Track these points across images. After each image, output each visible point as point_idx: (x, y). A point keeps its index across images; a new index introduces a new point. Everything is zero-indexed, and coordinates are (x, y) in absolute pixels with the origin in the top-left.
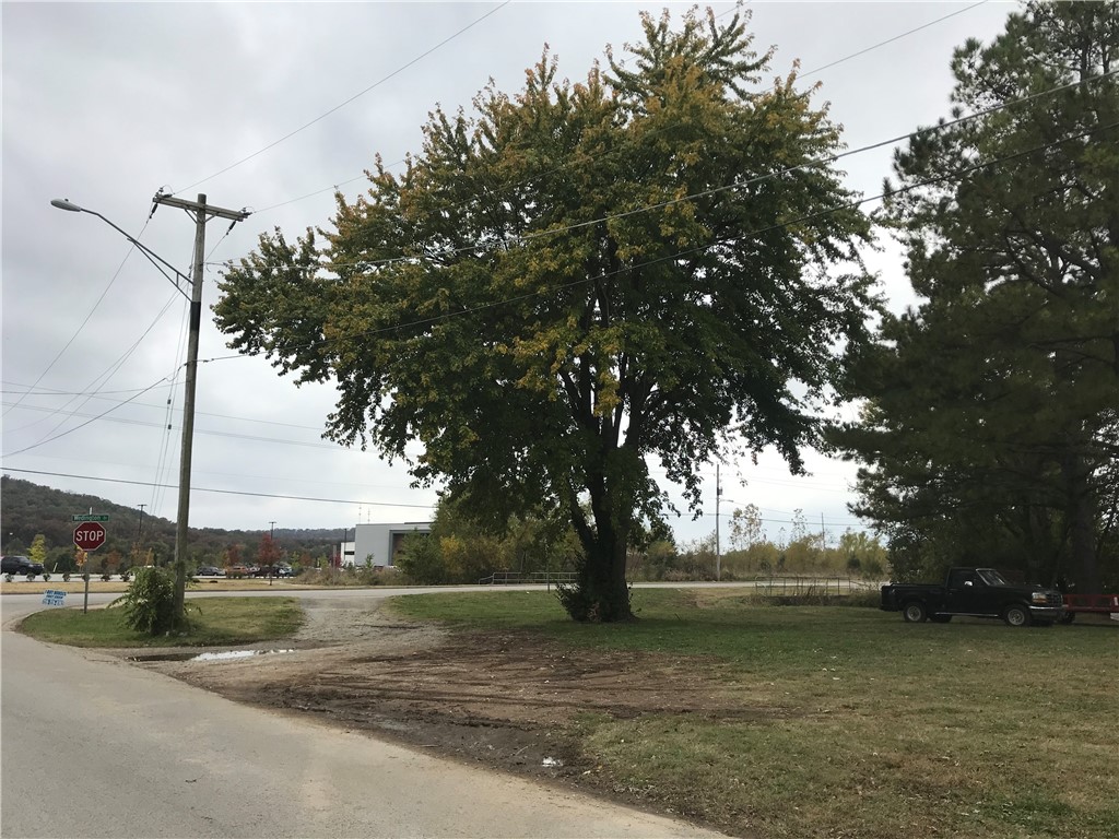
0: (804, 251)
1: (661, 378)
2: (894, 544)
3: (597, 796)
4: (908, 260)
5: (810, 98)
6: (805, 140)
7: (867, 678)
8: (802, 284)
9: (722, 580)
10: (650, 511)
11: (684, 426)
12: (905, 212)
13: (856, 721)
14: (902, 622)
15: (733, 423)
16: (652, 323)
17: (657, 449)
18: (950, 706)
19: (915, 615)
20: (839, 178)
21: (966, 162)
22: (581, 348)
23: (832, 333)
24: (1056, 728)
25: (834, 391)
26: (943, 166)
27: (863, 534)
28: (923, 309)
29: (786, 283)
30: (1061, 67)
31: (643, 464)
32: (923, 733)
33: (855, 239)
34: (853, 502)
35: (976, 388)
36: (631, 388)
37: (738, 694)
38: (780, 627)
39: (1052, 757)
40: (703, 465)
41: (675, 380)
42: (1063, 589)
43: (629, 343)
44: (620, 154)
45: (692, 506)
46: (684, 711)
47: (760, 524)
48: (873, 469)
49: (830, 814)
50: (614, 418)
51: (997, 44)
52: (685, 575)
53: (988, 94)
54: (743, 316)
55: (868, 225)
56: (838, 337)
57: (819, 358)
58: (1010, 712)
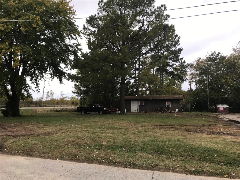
0: (66, 36)
1: (31, 60)
2: (80, 99)
3: (7, 154)
4: (88, 42)
5: (69, 3)
6: (68, 12)
7: (72, 126)
8: (65, 43)
9: (43, 107)
10: (26, 91)
11: (36, 72)
12: (87, 32)
13: (68, 134)
14: (80, 114)
15: (48, 72)
16: (29, 47)
17: (29, 77)
18: (87, 129)
19: (83, 113)
20: (75, 22)
21: (99, 24)
22: (10, 50)
23: (71, 55)
24: (104, 132)
25: (70, 67)
26: (95, 24)
27: (75, 97)
28: (90, 52)
29: (62, 43)
30: (117, 10)
31: (25, 80)
32: (80, 135)
33: (77, 36)
34: (73, 90)
35: (98, 69)
36: (23, 62)
37: (44, 130)
38: (55, 116)
39: (102, 137)
40: (40, 81)
41: (34, 61)
42: (110, 108)
43: (23, 51)
44: (23, 5)
45: (37, 90)
46: (31, 135)
47: (53, 94)
48: (78, 84)
49: (60, 151)
50: (18, 68)
51: (107, 2)
52: (35, 106)
53: (104, 11)
54: (52, 48)
55: (80, 33)
56: (72, 56)
57: (68, 60)
58: (97, 130)
